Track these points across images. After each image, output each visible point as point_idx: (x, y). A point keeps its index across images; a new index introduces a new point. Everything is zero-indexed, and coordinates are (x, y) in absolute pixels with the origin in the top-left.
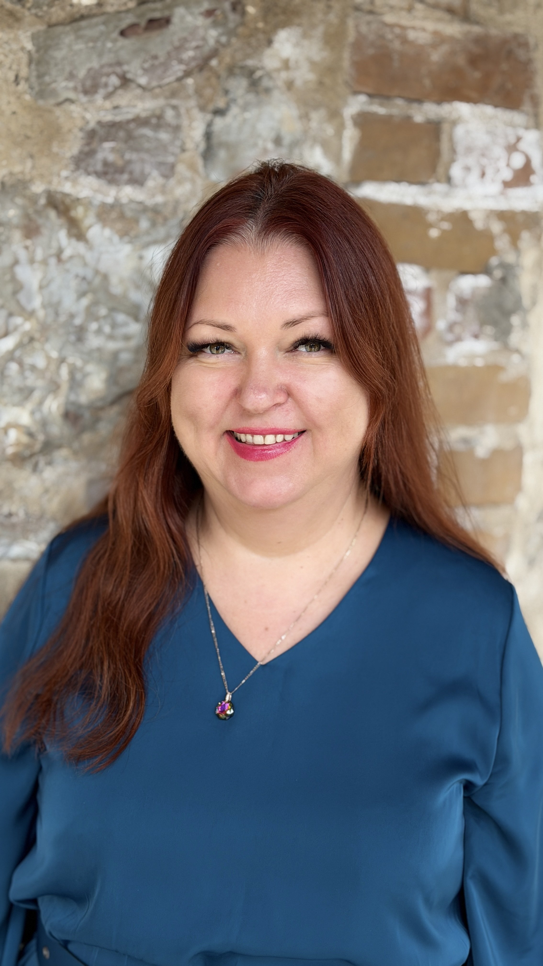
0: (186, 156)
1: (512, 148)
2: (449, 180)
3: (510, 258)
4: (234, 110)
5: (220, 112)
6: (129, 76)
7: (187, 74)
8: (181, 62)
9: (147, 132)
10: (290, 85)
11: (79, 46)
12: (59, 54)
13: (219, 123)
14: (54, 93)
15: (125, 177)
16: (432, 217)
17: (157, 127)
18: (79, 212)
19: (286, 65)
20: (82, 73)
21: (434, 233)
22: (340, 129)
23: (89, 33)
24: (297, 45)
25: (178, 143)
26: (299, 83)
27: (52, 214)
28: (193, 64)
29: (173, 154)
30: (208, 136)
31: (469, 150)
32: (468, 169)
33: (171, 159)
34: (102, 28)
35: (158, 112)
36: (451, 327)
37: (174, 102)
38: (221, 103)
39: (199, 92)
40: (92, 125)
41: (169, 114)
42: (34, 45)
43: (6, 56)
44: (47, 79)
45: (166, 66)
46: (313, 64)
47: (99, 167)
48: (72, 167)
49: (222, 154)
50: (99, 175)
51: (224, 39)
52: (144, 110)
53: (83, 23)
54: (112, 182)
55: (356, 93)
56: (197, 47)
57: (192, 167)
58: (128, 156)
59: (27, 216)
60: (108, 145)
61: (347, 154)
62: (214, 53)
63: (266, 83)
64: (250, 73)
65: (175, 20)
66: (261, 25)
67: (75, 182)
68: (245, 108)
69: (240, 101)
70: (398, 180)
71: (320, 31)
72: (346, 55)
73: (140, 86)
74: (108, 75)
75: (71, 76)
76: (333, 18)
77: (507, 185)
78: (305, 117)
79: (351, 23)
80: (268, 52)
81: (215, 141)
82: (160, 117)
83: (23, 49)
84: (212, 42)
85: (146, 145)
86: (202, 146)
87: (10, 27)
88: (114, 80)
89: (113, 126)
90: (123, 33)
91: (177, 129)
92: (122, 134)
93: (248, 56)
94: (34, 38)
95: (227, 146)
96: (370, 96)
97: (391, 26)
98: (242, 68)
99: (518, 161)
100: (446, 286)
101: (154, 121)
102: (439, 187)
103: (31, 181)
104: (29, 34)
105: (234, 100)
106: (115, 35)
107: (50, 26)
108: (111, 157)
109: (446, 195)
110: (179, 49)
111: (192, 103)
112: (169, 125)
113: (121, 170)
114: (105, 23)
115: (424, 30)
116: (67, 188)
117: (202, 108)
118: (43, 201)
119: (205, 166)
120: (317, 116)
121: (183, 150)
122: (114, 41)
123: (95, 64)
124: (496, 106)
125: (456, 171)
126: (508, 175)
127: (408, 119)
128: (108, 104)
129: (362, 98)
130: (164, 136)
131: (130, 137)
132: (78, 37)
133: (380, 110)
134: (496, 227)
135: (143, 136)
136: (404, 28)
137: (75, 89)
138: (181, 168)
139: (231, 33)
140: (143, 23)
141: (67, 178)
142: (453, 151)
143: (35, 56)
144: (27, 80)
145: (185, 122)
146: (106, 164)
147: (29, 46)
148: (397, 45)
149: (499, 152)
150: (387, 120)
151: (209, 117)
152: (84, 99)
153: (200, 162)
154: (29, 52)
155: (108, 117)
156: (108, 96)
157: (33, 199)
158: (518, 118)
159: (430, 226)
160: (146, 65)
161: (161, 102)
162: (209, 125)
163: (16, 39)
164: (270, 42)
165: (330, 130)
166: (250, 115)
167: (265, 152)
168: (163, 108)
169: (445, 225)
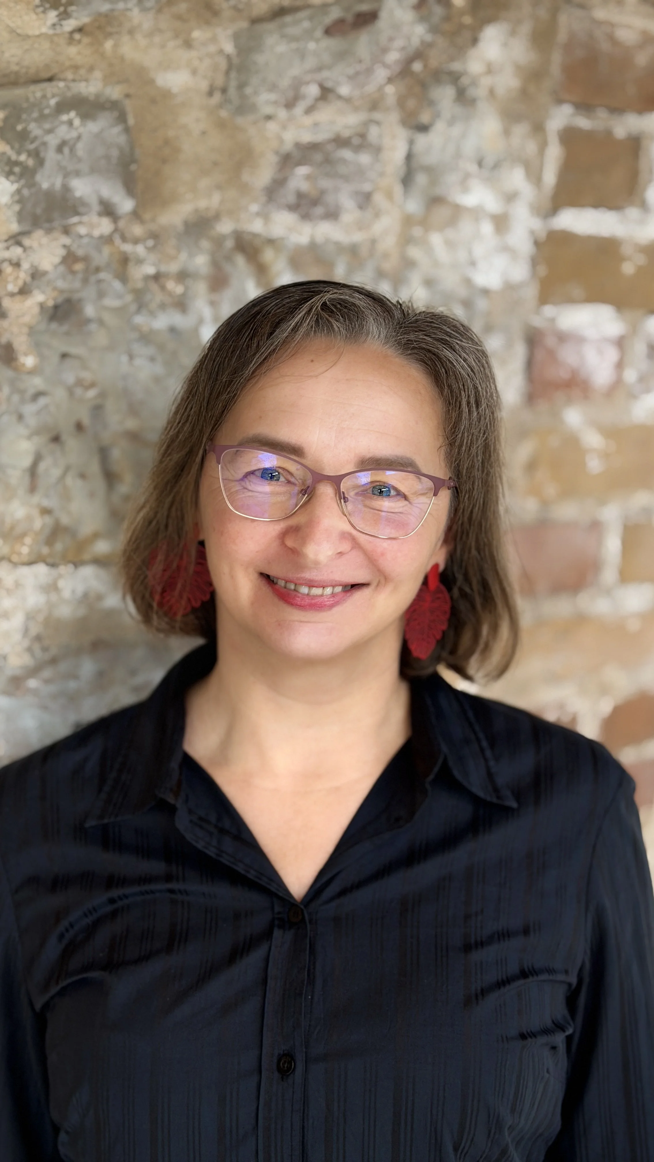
0: (384, 182)
2: (643, 205)
4: (440, 126)
5: (423, 128)
6: (329, 84)
7: (390, 80)
8: (386, 66)
9: (347, 154)
10: (492, 92)
11: (282, 48)
12: (260, 59)
13: (422, 140)
14: (253, 108)
15: (319, 210)
16: (627, 250)
17: (358, 149)
18: (268, 255)
19: (490, 70)
20: (285, 82)
21: (628, 268)
22: (543, 146)
23: (292, 31)
24: (505, 45)
25: (378, 167)
26: (501, 91)
27: (240, 260)
28: (397, 69)
29: (371, 181)
30: (409, 157)
33: (367, 187)
34: (306, 24)
35: (361, 130)
36: (642, 379)
37: (377, 116)
38: (425, 118)
39: (401, 103)
40: (288, 146)
41: (373, 132)
42: (236, 46)
43: (201, 59)
44: (248, 90)
45: (369, 71)
46: (518, 68)
47: (291, 199)
48: (263, 199)
49: (421, 179)
50: (293, 208)
51: (429, 38)
52: (347, 127)
53: (288, 19)
54: (306, 217)
55: (560, 101)
56: (403, 49)
57: (389, 195)
58: (325, 183)
59: (215, 264)
60: (302, 171)
61: (550, 178)
62: (418, 55)
63: (472, 92)
64: (455, 78)
65: (384, 15)
66: (467, 20)
67: (267, 219)
68: (451, 122)
69: (446, 115)
70: (597, 205)
71: (526, 28)
72: (557, 59)
73: (340, 97)
74: (308, 83)
75: (273, 87)
76: (543, 13)
78: (507, 132)
79: (563, 19)
80: (473, 53)
81: (415, 164)
82: (363, 136)
83: (221, 51)
84: (415, 42)
85: (343, 170)
86: (402, 170)
87: (208, 23)
88: (313, 90)
89: (314, 147)
90: (328, 32)
91: (379, 149)
92: (318, 157)
93: (452, 59)
94: (236, 37)
95: (429, 170)
96: (576, 106)
97: (599, 23)
98: (451, 73)
100: (634, 329)
101: (356, 141)
102: (633, 212)
103: (217, 217)
104: (230, 32)
105: (439, 114)
106: (319, 33)
107: (254, 21)
108: (305, 186)
109: (642, 222)
110: (385, 50)
111: (394, 117)
112: (371, 146)
113: (315, 202)
114: (311, 18)
115: (628, 27)
116: (257, 226)
117: (404, 123)
118: (229, 244)
119: (404, 194)
120: (520, 130)
121: (382, 174)
122: (317, 41)
123: (295, 71)
127: (609, 133)
128: (308, 121)
129: (567, 110)
130: (364, 158)
131: (328, 160)
132: (283, 36)
133: (583, 123)
135: (342, 159)
136: (612, 25)
137: (275, 103)
138: (378, 198)
139: (434, 30)
140: (350, 18)
141: (258, 214)
143: (236, 61)
144: (224, 91)
145: (386, 141)
146: (300, 195)
147: (229, 48)
148: (605, 46)
150: (588, 136)
151: (412, 133)
152: (282, 114)
153: (398, 189)
154: (229, 57)
155: (307, 138)
156: (309, 110)
157: (219, 241)
159: (625, 259)
160: (351, 71)
161: (363, 116)
162: (411, 144)
163: (214, 39)
164: (475, 41)
165: (531, 148)
166: (456, 131)
167: (467, 176)
168: (367, 124)
169: (641, 260)
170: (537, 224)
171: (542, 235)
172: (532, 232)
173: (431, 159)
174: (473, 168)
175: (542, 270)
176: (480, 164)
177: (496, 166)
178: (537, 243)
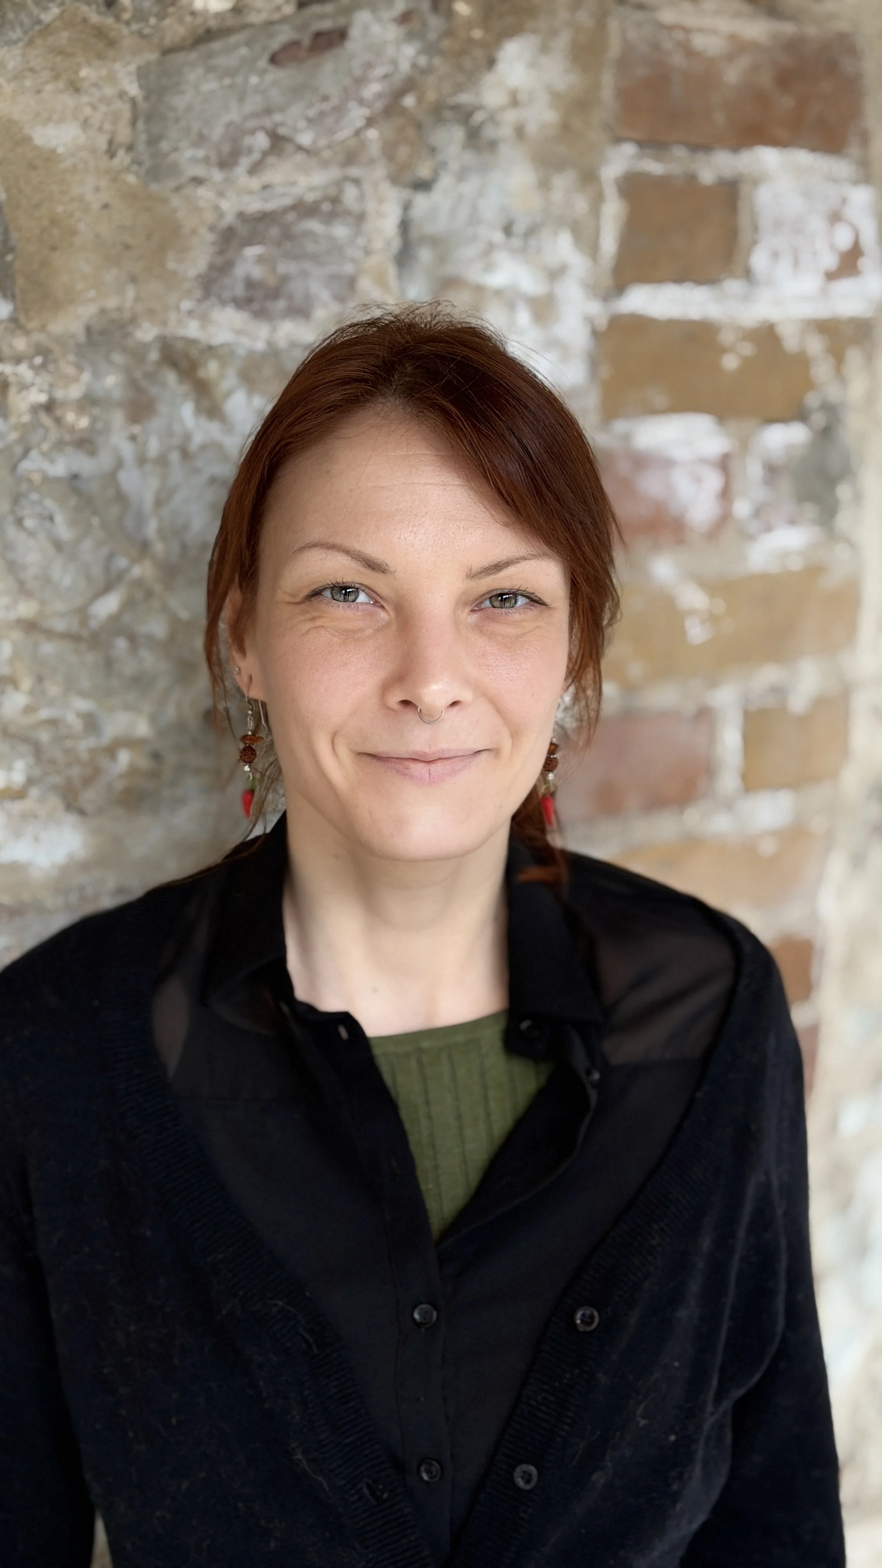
0: (372, 262)
1: (835, 217)
2: (748, 274)
3: (833, 393)
4: (446, 181)
5: (423, 186)
6: (282, 131)
7: (370, 122)
8: (361, 102)
9: (314, 225)
10: (520, 131)
11: (210, 85)
12: (179, 102)
13: (422, 202)
14: (174, 169)
15: (281, 304)
16: (727, 337)
17: (331, 217)
18: (211, 369)
19: (514, 101)
20: (217, 133)
21: (730, 362)
22: (597, 201)
23: (222, 61)
24: (533, 65)
25: (361, 241)
26: (532, 128)
27: (171, 377)
28: (379, 105)
29: (353, 260)
30: (405, 226)
31: (778, 224)
32: (775, 255)
33: (348, 269)
34: (244, 51)
35: (333, 192)
36: (757, 513)
37: (354, 172)
38: (424, 171)
39: (389, 151)
40: (229, 219)
41: (350, 194)
42: (141, 87)
43: (94, 108)
44: (164, 146)
45: (340, 111)
46: (555, 96)
47: (239, 290)
48: (198, 293)
49: (425, 255)
50: (242, 303)
51: (423, 61)
52: (312, 189)
53: (216, 45)
54: (261, 314)
55: (618, 140)
56: (386, 76)
57: (380, 279)
58: (285, 267)
59: (133, 384)
60: (252, 252)
61: (609, 244)
62: (409, 85)
63: (489, 132)
64: (464, 115)
65: (355, 32)
66: (477, 34)
67: (205, 320)
68: (462, 175)
69: (454, 165)
70: (679, 279)
71: (563, 40)
72: (608, 81)
73: (300, 148)
74: (253, 132)
75: (201, 139)
76: (584, 18)
77: (831, 276)
78: (544, 185)
79: (613, 26)
80: (489, 79)
81: (414, 234)
82: (335, 200)
83: (122, 94)
84: (405, 67)
85: (311, 247)
86: (396, 244)
87: (100, 56)
88: (261, 141)
89: (265, 218)
90: (274, 60)
91: (360, 218)
92: (274, 232)
93: (459, 88)
94: (142, 74)
95: (435, 241)
96: (641, 144)
97: (670, 28)
98: (456, 108)
99: (843, 238)
100: (744, 444)
101: (326, 207)
102: (733, 286)
103: (134, 320)
104: (132, 68)
105: (443, 165)
106: (263, 63)
107: (167, 51)
108: (257, 272)
109: (746, 298)
110: (361, 81)
111: (380, 172)
112: (348, 213)
113: (274, 294)
114: (248, 43)
115: (715, 32)
116: (192, 330)
117: (395, 180)
118: (154, 355)
119: (400, 277)
120: (563, 182)
121: (368, 252)
122: (262, 73)
123: (234, 115)
124: (813, 149)
125: (759, 260)
126: (830, 261)
127: (692, 179)
128: (255, 183)
129: (629, 149)
130: (340, 231)
131: (287, 235)
132: (210, 70)
133: (653, 167)
134: (815, 346)
135: (309, 234)
136: (687, 30)
137: (206, 160)
138: (365, 283)
139: (430, 49)
140: (306, 41)
141: (190, 313)
142: (755, 228)
143: (143, 106)
144: (130, 148)
145: (371, 206)
146: (250, 284)
147: (134, 90)
148: (678, 60)
149: (817, 224)
150: (662, 183)
151: (406, 193)
152: (217, 176)
153: (392, 271)
154: (133, 101)
155: (255, 206)
156: (254, 169)
157: (138, 353)
158: (841, 167)
159: (723, 350)
160: (312, 113)
161: (334, 173)
162: (407, 207)
163: (111, 78)
164: (491, 62)
165: (581, 204)
166: (469, 187)
167: (490, 248)
168: (339, 183)
169: (747, 349)
170: (596, 309)
171: (602, 323)
172: (589, 320)
173: (439, 226)
174: (498, 237)
175: (605, 371)
176: (508, 230)
177: (532, 231)
178: (595, 334)
